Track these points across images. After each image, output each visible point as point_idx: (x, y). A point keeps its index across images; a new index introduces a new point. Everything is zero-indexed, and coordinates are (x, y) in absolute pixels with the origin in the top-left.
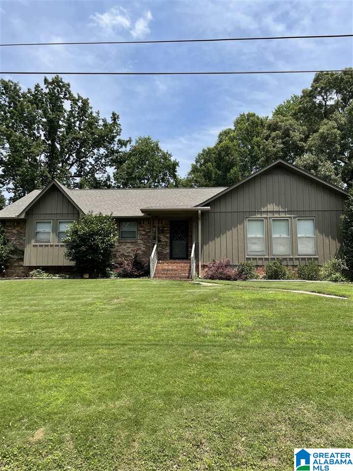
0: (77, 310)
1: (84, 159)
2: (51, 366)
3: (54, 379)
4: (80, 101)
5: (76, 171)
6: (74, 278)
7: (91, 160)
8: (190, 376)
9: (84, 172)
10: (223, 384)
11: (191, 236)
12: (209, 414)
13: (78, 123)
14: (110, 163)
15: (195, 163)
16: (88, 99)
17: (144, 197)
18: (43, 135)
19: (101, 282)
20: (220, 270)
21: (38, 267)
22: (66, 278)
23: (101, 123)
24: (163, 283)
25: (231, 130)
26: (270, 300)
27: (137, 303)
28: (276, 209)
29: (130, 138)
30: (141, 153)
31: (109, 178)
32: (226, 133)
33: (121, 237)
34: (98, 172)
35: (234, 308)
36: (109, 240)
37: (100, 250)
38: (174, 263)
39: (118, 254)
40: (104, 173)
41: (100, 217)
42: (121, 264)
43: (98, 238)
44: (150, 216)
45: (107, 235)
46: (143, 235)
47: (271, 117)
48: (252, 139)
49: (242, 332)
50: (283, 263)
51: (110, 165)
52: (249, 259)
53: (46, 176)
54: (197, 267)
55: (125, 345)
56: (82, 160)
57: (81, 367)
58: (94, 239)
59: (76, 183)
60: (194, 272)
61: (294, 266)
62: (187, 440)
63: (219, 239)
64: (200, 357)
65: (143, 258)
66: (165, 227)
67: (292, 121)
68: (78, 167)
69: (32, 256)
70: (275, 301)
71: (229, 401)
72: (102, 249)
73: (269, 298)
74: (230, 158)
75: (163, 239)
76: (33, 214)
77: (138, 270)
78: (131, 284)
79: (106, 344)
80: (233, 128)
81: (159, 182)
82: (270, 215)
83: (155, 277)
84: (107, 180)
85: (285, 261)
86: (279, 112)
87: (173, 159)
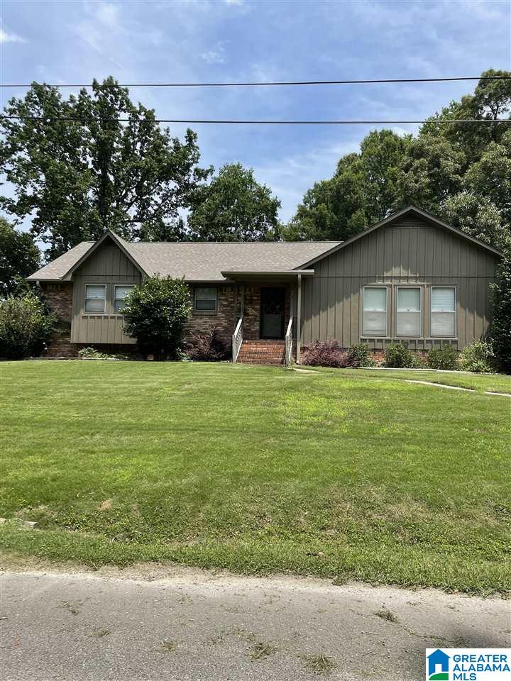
0: (140, 395)
1: (147, 196)
2: (115, 447)
3: (119, 459)
4: (143, 113)
5: (136, 214)
6: (135, 360)
7: (157, 198)
8: (262, 459)
9: (147, 215)
10: (294, 468)
11: (289, 309)
12: (276, 492)
13: (139, 145)
14: (183, 202)
15: (303, 204)
16: (154, 110)
17: (227, 255)
18: (90, 163)
19: (169, 365)
20: (325, 354)
21: (89, 345)
22: (124, 359)
23: (171, 144)
24: (247, 368)
25: (356, 155)
26: (373, 390)
27: (212, 389)
28: (404, 273)
29: (212, 166)
30: (227, 187)
31: (181, 224)
32: (349, 159)
33: (196, 308)
34: (166, 215)
35: (327, 397)
36: (180, 312)
37: (169, 324)
38: (264, 344)
39: (192, 330)
40: (175, 216)
41: (168, 281)
42: (195, 343)
43: (165, 309)
44: (233, 282)
45: (178, 305)
46: (224, 306)
47: (416, 135)
48: (386, 169)
49: (330, 422)
50: (409, 347)
51: (183, 205)
52: (363, 340)
53: (96, 221)
54: (295, 349)
55: (196, 430)
56: (144, 198)
57: (147, 449)
58: (161, 311)
59: (136, 231)
60: (290, 356)
61: (424, 351)
62: (251, 513)
63: (325, 313)
64: (275, 443)
65: (225, 336)
66: (254, 296)
67: (445, 144)
68: (139, 207)
69: (80, 331)
70: (379, 390)
71: (297, 481)
72: (172, 323)
73: (373, 388)
74: (351, 197)
75: (251, 311)
76: (81, 276)
77: (217, 351)
78: (207, 368)
79: (174, 429)
80: (359, 152)
81: (251, 230)
82: (395, 282)
83: (238, 361)
84: (179, 227)
85: (412, 344)
86: (428, 128)
87: (271, 197)
